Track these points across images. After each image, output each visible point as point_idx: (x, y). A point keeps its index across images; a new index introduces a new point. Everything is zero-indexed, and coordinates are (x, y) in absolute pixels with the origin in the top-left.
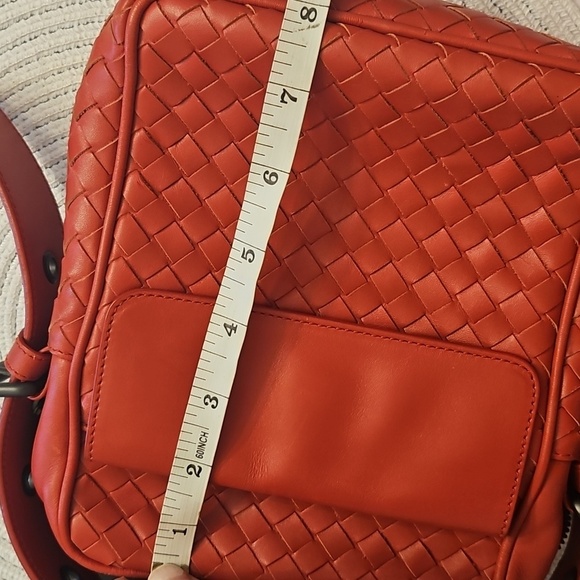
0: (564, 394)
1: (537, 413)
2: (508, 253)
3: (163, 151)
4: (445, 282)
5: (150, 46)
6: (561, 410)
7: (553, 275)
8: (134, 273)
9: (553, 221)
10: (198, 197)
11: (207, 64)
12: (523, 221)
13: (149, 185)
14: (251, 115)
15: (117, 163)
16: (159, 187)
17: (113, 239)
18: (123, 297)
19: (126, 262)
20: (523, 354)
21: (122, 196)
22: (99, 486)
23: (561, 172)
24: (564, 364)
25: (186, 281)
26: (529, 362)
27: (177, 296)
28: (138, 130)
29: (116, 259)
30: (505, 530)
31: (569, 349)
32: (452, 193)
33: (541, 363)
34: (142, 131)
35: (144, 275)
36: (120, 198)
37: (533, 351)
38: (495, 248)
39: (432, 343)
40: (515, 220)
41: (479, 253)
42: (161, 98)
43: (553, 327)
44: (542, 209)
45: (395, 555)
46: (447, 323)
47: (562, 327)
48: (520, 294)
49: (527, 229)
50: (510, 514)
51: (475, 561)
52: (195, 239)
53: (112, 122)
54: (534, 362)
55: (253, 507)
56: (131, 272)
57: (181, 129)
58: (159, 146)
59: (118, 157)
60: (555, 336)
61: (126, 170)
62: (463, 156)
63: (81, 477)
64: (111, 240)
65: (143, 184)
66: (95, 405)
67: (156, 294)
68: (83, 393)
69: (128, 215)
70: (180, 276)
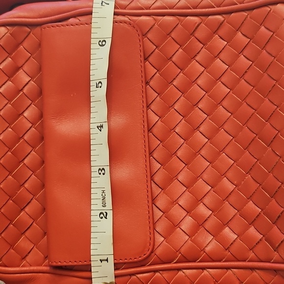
0: (139, 276)
1: (125, 263)
2: (208, 225)
3: (215, 32)
4: (183, 195)
5: (270, 10)
6: (129, 277)
7: (202, 252)
8: (149, 30)
9: (232, 244)
10: (196, 56)
11: (268, 41)
12: (227, 228)
13: (196, 28)
14: (246, 72)
15: (204, 10)
16: (196, 34)
17: (164, 16)
18: (135, 26)
19: (154, 25)
20: (156, 247)
21: (187, 16)
22: (25, 39)
23: (260, 240)
24: (155, 271)
25: (150, 59)
26: (152, 252)
27: (142, 55)
28: (223, 17)
29: (154, 19)
30: (54, 264)
31: (164, 272)
32: (231, 187)
33: (153, 258)
34: (223, 19)
35: (149, 35)
36: (186, 15)
37: (158, 251)
38: (208, 217)
39: (150, 196)
40: (226, 224)
41: (203, 210)
42: (243, 24)
43: (175, 259)
44: (236, 236)
45: (22, 210)
46: (161, 202)
47: (175, 265)
48: (187, 237)
49: (223, 231)
50: (65, 264)
51: (30, 254)
52: (174, 59)
53: (224, 3)
54: (153, 254)
55: (31, 125)
56: (150, 28)
57: (229, 39)
58: (217, 29)
59: (207, 10)
60: (170, 263)
61: (201, 15)
62: (254, 186)
63: (29, 28)
64: (163, 15)
65: (196, 25)
66: (74, 24)
67: (141, 43)
68: (78, 18)
69: (178, 21)
70: (152, 55)
